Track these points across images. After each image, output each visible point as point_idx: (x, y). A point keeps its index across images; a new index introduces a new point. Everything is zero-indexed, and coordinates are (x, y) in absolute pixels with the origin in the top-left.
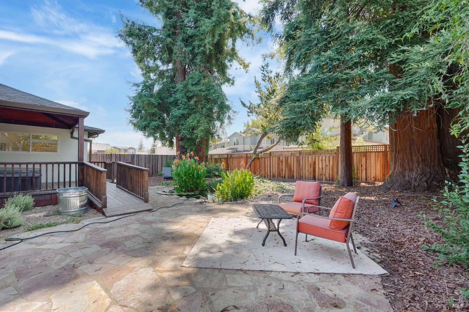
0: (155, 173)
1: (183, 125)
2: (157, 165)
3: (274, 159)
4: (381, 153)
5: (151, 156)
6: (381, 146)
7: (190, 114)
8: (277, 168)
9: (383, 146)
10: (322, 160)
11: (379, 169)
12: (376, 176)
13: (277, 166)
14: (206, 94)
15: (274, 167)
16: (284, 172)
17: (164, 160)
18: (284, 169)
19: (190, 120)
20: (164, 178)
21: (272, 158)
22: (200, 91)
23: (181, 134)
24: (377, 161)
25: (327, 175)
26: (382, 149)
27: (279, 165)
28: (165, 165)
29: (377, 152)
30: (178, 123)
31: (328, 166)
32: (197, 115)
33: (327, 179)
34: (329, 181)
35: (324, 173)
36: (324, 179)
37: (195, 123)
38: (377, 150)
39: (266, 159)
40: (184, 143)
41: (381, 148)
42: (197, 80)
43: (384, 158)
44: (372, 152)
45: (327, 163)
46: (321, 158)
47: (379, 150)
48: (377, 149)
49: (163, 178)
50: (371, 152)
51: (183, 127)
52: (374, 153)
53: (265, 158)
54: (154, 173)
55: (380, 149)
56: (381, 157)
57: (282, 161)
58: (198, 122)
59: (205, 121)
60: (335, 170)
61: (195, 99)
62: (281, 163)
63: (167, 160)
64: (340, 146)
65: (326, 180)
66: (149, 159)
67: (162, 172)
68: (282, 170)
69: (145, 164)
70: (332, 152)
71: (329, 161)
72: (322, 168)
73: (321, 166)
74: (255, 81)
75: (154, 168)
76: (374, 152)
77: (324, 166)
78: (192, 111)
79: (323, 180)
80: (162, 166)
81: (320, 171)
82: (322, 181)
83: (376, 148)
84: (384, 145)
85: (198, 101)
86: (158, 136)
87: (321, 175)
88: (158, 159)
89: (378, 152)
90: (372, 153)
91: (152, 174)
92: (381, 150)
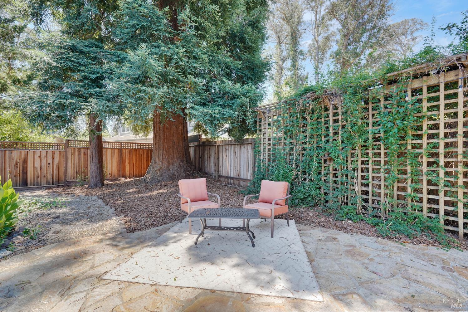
4: (117, 150)
10: (40, 157)
11: (115, 165)
12: (112, 173)
25: (49, 177)
31: (51, 165)
33: (49, 182)
34: (53, 184)
35: (43, 174)
36: (44, 181)
41: (117, 145)
43: (119, 155)
44: (109, 148)
45: (50, 161)
46: (38, 154)
47: (115, 147)
50: (107, 148)
56: (117, 154)
64: (89, 140)
65: (47, 183)
71: (53, 158)
72: (41, 168)
73: (37, 165)
76: (111, 148)
77: (43, 164)
79: (42, 183)
81: (37, 171)
82: (41, 185)
84: (120, 143)
87: (38, 177)
90: (109, 150)
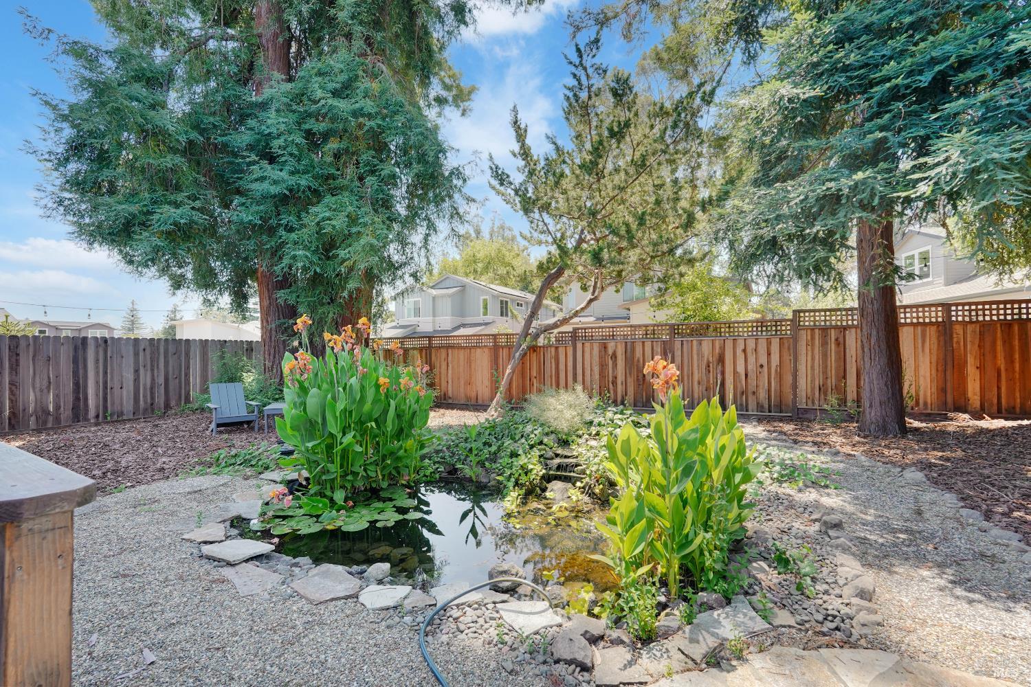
0: (178, 404)
1: (290, 230)
2: (187, 375)
3: (587, 349)
4: (934, 328)
5: (162, 343)
6: (933, 309)
7: (317, 195)
8: (597, 377)
9: (940, 309)
10: (744, 351)
11: (928, 374)
12: (918, 395)
13: (596, 369)
14: (379, 126)
15: (588, 372)
16: (620, 388)
17: (213, 356)
18: (620, 379)
19: (319, 211)
20: (219, 425)
21: (579, 345)
22: (356, 114)
23: (286, 261)
24: (920, 350)
25: (762, 395)
26: (937, 317)
27: (603, 366)
28: (217, 376)
29: (919, 323)
30: (273, 222)
31: (765, 369)
32: (345, 198)
33: (762, 407)
34: (770, 411)
35: (751, 388)
36: (753, 403)
37: (339, 222)
38: (921, 320)
39: (562, 351)
40: (294, 295)
41: (933, 314)
42: (343, 78)
43: (942, 343)
45: (763, 360)
46: (741, 345)
47: (927, 320)
48: (921, 314)
49: (213, 426)
50: (906, 324)
51: (293, 236)
52: (911, 329)
53: (557, 348)
54: (173, 403)
55: (930, 317)
56: (934, 340)
57: (614, 356)
58: (353, 220)
59: (376, 219)
60: (788, 379)
61: (333, 145)
62: (610, 363)
63: (222, 357)
65: (760, 407)
66: (152, 353)
67: (208, 400)
68: (614, 383)
69: (137, 371)
70: (776, 326)
71: (769, 354)
72: (746, 375)
73: (741, 369)
74: (516, 122)
75: (173, 385)
76: (912, 324)
77: (751, 366)
78: (326, 185)
79: (750, 408)
80: (204, 379)
81: (740, 382)
82: (747, 411)
83: (917, 312)
84: (942, 305)
85: (347, 151)
86: (189, 275)
87: (743, 393)
88: (187, 355)
89: (924, 324)
91: (167, 406)
92: (934, 320)
